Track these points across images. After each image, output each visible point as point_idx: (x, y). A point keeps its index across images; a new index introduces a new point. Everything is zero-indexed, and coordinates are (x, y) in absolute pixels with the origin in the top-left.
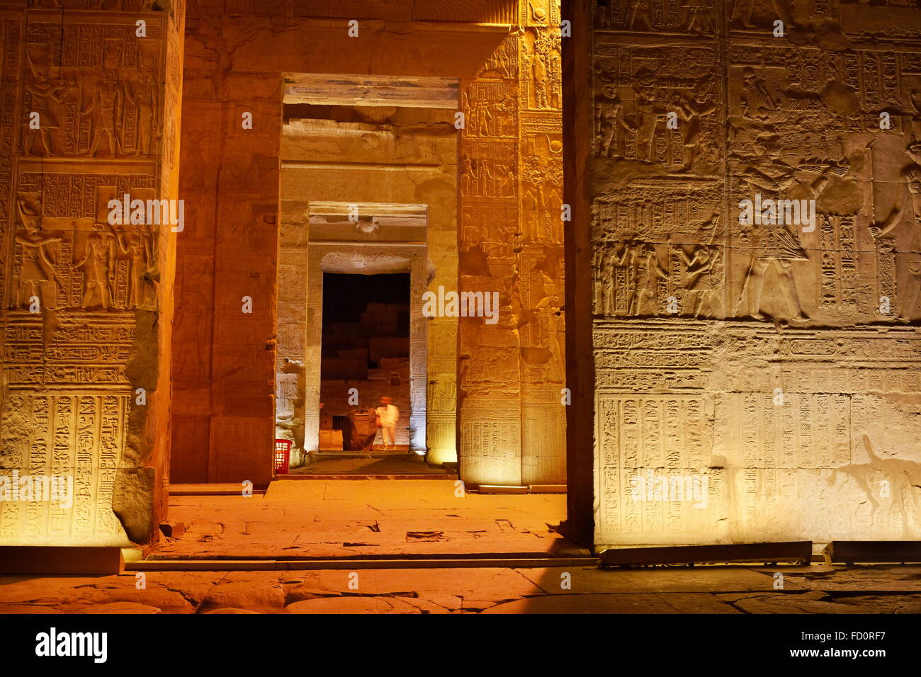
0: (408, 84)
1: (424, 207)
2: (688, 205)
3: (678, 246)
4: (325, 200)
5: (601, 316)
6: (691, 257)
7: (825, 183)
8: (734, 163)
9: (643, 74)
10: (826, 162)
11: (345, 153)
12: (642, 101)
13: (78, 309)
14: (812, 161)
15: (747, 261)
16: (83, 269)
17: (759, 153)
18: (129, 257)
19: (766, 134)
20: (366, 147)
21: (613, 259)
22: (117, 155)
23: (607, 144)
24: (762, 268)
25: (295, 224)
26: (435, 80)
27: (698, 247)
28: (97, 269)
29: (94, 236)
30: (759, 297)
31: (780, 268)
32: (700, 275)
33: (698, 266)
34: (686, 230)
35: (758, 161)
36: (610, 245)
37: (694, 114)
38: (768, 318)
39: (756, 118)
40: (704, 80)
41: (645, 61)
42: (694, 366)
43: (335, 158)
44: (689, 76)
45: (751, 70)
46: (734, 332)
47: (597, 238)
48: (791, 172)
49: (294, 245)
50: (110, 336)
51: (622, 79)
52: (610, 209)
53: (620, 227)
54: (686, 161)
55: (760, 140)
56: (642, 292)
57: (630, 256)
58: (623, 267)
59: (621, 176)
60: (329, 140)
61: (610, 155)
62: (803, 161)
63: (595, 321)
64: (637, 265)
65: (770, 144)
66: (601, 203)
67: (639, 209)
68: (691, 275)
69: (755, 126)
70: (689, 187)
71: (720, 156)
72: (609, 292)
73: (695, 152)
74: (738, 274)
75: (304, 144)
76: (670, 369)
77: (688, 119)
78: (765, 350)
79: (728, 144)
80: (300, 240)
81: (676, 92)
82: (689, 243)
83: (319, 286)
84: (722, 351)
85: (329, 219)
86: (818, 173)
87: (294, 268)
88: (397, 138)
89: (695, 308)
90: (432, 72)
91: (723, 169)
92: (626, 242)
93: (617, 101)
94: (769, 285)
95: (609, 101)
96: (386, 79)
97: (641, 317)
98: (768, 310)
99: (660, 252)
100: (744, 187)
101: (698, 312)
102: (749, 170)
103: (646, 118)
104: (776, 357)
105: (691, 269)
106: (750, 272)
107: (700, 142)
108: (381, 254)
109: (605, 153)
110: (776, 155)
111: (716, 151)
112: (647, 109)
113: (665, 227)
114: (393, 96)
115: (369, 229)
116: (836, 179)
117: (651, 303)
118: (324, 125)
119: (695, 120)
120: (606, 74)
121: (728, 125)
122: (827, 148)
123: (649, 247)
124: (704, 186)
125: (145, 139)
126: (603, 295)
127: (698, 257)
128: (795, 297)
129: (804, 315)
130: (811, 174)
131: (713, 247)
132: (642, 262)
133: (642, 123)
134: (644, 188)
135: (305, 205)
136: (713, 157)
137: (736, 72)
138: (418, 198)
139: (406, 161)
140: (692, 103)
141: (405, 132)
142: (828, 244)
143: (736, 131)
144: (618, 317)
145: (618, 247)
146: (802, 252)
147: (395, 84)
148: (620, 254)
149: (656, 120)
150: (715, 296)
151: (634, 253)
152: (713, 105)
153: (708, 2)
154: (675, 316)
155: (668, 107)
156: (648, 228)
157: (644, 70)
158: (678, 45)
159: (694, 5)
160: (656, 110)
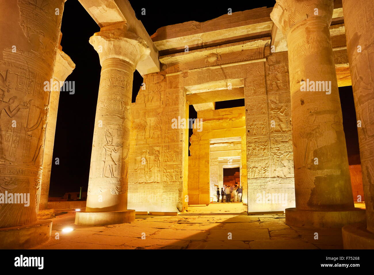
0: (232, 138)
1: (240, 156)
2: (264, 161)
3: (262, 167)
4: (221, 157)
5: (249, 178)
6: (264, 169)
7: (289, 155)
8: (272, 154)
9: (256, 142)
10: (289, 152)
11: (225, 149)
12: (255, 146)
13: (171, 182)
14: (286, 152)
15: (274, 168)
16: (172, 176)
17: (277, 152)
18: (178, 175)
19: (278, 148)
20: (228, 147)
21: (251, 170)
22: (176, 161)
23: (250, 153)
24: (277, 169)
25: (216, 161)
26: (237, 137)
27: (265, 167)
28: (174, 176)
29: (173, 172)
30: (276, 174)
31: (280, 169)
33: (265, 170)
34: (263, 164)
35: (276, 153)
36: (250, 168)
38: (278, 177)
39: (276, 146)
40: (266, 141)
41: (256, 140)
42: (265, 185)
43: (223, 150)
44: (263, 141)
45: (275, 139)
46: (272, 179)
47: (248, 167)
48: (282, 154)
50: (176, 185)
51: (252, 143)
52: (250, 162)
53: (252, 165)
54: (263, 154)
55: (277, 149)
56: (256, 175)
58: (253, 171)
59: (252, 158)
60: (221, 147)
61: (250, 155)
62: (284, 152)
65: (279, 150)
67: (255, 162)
68: (264, 171)
69: (276, 148)
70: (264, 158)
72: (250, 175)
74: (273, 170)
75: (217, 148)
76: (261, 186)
77: (263, 148)
78: (278, 182)
79: (271, 151)
80: (217, 164)
81: (261, 144)
82: (264, 167)
83: (222, 171)
84: (270, 182)
86: (287, 154)
87: (216, 169)
88: (234, 145)
89: (265, 176)
90: (236, 136)
91: (270, 155)
93: (251, 146)
94: (279, 172)
95: (250, 146)
96: (228, 138)
97: (255, 178)
98: (278, 176)
99: (259, 168)
100: (274, 157)
102: (275, 154)
103: (256, 148)
104: (280, 183)
105: (264, 170)
106: (275, 170)
107: (266, 151)
108: (234, 164)
109: (249, 154)
110: (280, 151)
113: (260, 164)
114: (230, 140)
116: (291, 154)
118: (220, 144)
119: (265, 148)
120: (249, 143)
121: (271, 148)
122: (289, 150)
123: (257, 168)
124: (266, 158)
125: (180, 159)
126: (249, 175)
127: (265, 168)
128: (283, 173)
129: (285, 176)
130: (286, 154)
131: (268, 167)
132: (256, 170)
134: (256, 159)
135: (217, 158)
136: (268, 153)
137: (272, 139)
138: (238, 155)
139: (236, 149)
140: (264, 145)
141: (236, 144)
142: (289, 165)
143: (272, 149)
144: (252, 178)
145: (252, 168)
146: (285, 166)
147: (229, 138)
148: (252, 169)
149: (258, 148)
150: (269, 174)
151: (254, 169)
152: (268, 145)
153: (267, 129)
154: (261, 178)
155: (260, 146)
156: (257, 165)
157: (256, 141)
158: (262, 136)
159: (264, 130)
160: (258, 147)
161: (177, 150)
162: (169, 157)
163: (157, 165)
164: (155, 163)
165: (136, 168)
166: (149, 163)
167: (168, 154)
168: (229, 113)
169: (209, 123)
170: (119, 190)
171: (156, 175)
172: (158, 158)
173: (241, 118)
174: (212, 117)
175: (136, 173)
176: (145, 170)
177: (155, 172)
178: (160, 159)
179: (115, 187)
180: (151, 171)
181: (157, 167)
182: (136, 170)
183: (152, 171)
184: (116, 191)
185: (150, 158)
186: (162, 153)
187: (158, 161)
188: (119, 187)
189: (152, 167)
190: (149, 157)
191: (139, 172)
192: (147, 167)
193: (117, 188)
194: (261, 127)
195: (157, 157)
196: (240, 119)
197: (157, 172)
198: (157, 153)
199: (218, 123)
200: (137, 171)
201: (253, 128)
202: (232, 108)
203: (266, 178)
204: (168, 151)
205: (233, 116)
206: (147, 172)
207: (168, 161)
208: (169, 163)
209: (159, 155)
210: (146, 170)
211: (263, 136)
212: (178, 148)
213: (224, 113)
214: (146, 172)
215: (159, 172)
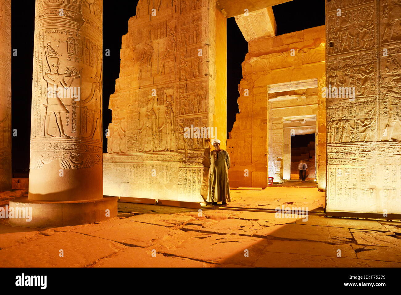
0: (302, 82)
1: (315, 115)
2: (362, 106)
3: (359, 120)
4: (287, 116)
5: (330, 143)
6: (363, 122)
8: (382, 89)
9: (346, 66)
11: (292, 104)
12: (346, 75)
13: (192, 149)
15: (386, 122)
16: (192, 140)
19: (396, 78)
20: (298, 101)
21: (334, 125)
22: (198, 112)
24: (393, 124)
25: (279, 123)
26: (310, 80)
27: (366, 119)
30: (391, 134)
32: (367, 128)
33: (366, 125)
34: (361, 114)
35: (393, 87)
36: (333, 121)
37: (365, 75)
38: (395, 140)
39: (392, 73)
40: (371, 63)
41: (347, 62)
42: (364, 157)
44: (364, 63)
45: (391, 56)
46: (380, 146)
47: (329, 120)
49: (279, 129)
50: (199, 155)
51: (338, 69)
52: (333, 110)
53: (337, 116)
54: (362, 92)
55: (394, 80)
56: (344, 135)
57: (340, 124)
58: (338, 128)
59: (338, 100)
60: (288, 101)
63: (328, 145)
64: (343, 127)
65: (398, 81)
66: (330, 109)
67: (344, 109)
68: (363, 128)
69: (392, 76)
70: (363, 100)
71: (376, 88)
72: (333, 136)
73: (365, 88)
74: (383, 126)
75: (281, 103)
76: (354, 158)
77: (363, 78)
78: (393, 151)
79: (380, 84)
80: (281, 127)
81: (359, 70)
82: (363, 118)
83: (290, 138)
84: (375, 152)
85: (292, 121)
87: (279, 135)
88: (307, 97)
89: (364, 139)
90: (309, 78)
91: (377, 92)
92: (339, 120)
93: (336, 76)
94: (396, 129)
95: (333, 77)
96: (295, 82)
97: (344, 143)
98: (395, 138)
99: (351, 122)
100: (386, 97)
101: (366, 140)
102: (388, 91)
103: (347, 80)
104: (398, 153)
105: (363, 127)
106: (388, 125)
107: (368, 84)
108: (307, 129)
111: (374, 87)
112: (347, 77)
113: (354, 114)
114: (299, 87)
115: (303, 123)
117: (348, 138)
118: (286, 97)
119: (366, 78)
120: (332, 69)
121: (380, 77)
123: (347, 121)
124: (369, 99)
126: (331, 137)
127: (366, 122)
131: (372, 119)
132: (344, 125)
133: (345, 82)
135: (282, 118)
136: (373, 89)
137: (384, 58)
138: (313, 113)
139: (310, 103)
140: (365, 72)
141: (309, 96)
143: (383, 79)
144: (336, 143)
145: (336, 122)
147: (299, 83)
148: (337, 124)
149: (351, 80)
150: (373, 134)
151: (342, 123)
152: (373, 71)
153: (372, 37)
154: (357, 142)
155: (355, 75)
156: (347, 115)
157: (346, 64)
158: (360, 54)
159: (367, 39)
160: (351, 77)
161: (199, 93)
162: (187, 106)
163: (169, 121)
164: (168, 118)
165: (141, 127)
166: (159, 118)
167: (186, 100)
168: (298, 40)
169: (267, 58)
170: (75, 160)
171: (169, 138)
172: (172, 108)
173: (318, 46)
174: (271, 49)
175: (140, 134)
176: (152, 130)
177: (167, 133)
178: (174, 110)
179: (67, 156)
180: (161, 131)
181: (170, 125)
182: (140, 130)
183: (163, 131)
184: (71, 163)
185: (159, 109)
186: (177, 98)
187: (172, 115)
188: (76, 155)
189: (163, 124)
190: (158, 106)
191: (144, 133)
192: (156, 125)
193: (73, 157)
194: (359, 33)
195: (170, 107)
196: (317, 48)
197: (170, 132)
198: (169, 99)
199: (280, 57)
200: (141, 132)
201: (342, 37)
202: (303, 31)
203: (366, 142)
204: (185, 94)
205: (305, 44)
206: (156, 132)
207: (186, 113)
208: (187, 116)
209: (173, 103)
210: (154, 130)
211: (363, 53)
212: (202, 89)
213: (290, 41)
214: (155, 134)
215: (173, 132)
